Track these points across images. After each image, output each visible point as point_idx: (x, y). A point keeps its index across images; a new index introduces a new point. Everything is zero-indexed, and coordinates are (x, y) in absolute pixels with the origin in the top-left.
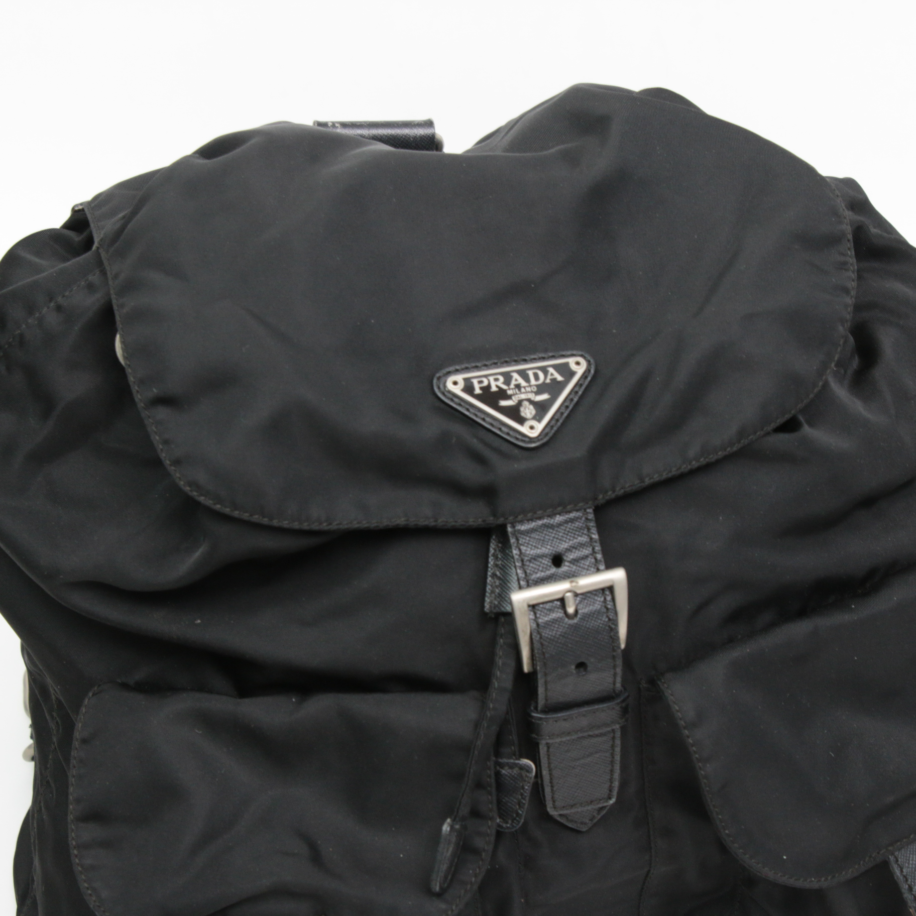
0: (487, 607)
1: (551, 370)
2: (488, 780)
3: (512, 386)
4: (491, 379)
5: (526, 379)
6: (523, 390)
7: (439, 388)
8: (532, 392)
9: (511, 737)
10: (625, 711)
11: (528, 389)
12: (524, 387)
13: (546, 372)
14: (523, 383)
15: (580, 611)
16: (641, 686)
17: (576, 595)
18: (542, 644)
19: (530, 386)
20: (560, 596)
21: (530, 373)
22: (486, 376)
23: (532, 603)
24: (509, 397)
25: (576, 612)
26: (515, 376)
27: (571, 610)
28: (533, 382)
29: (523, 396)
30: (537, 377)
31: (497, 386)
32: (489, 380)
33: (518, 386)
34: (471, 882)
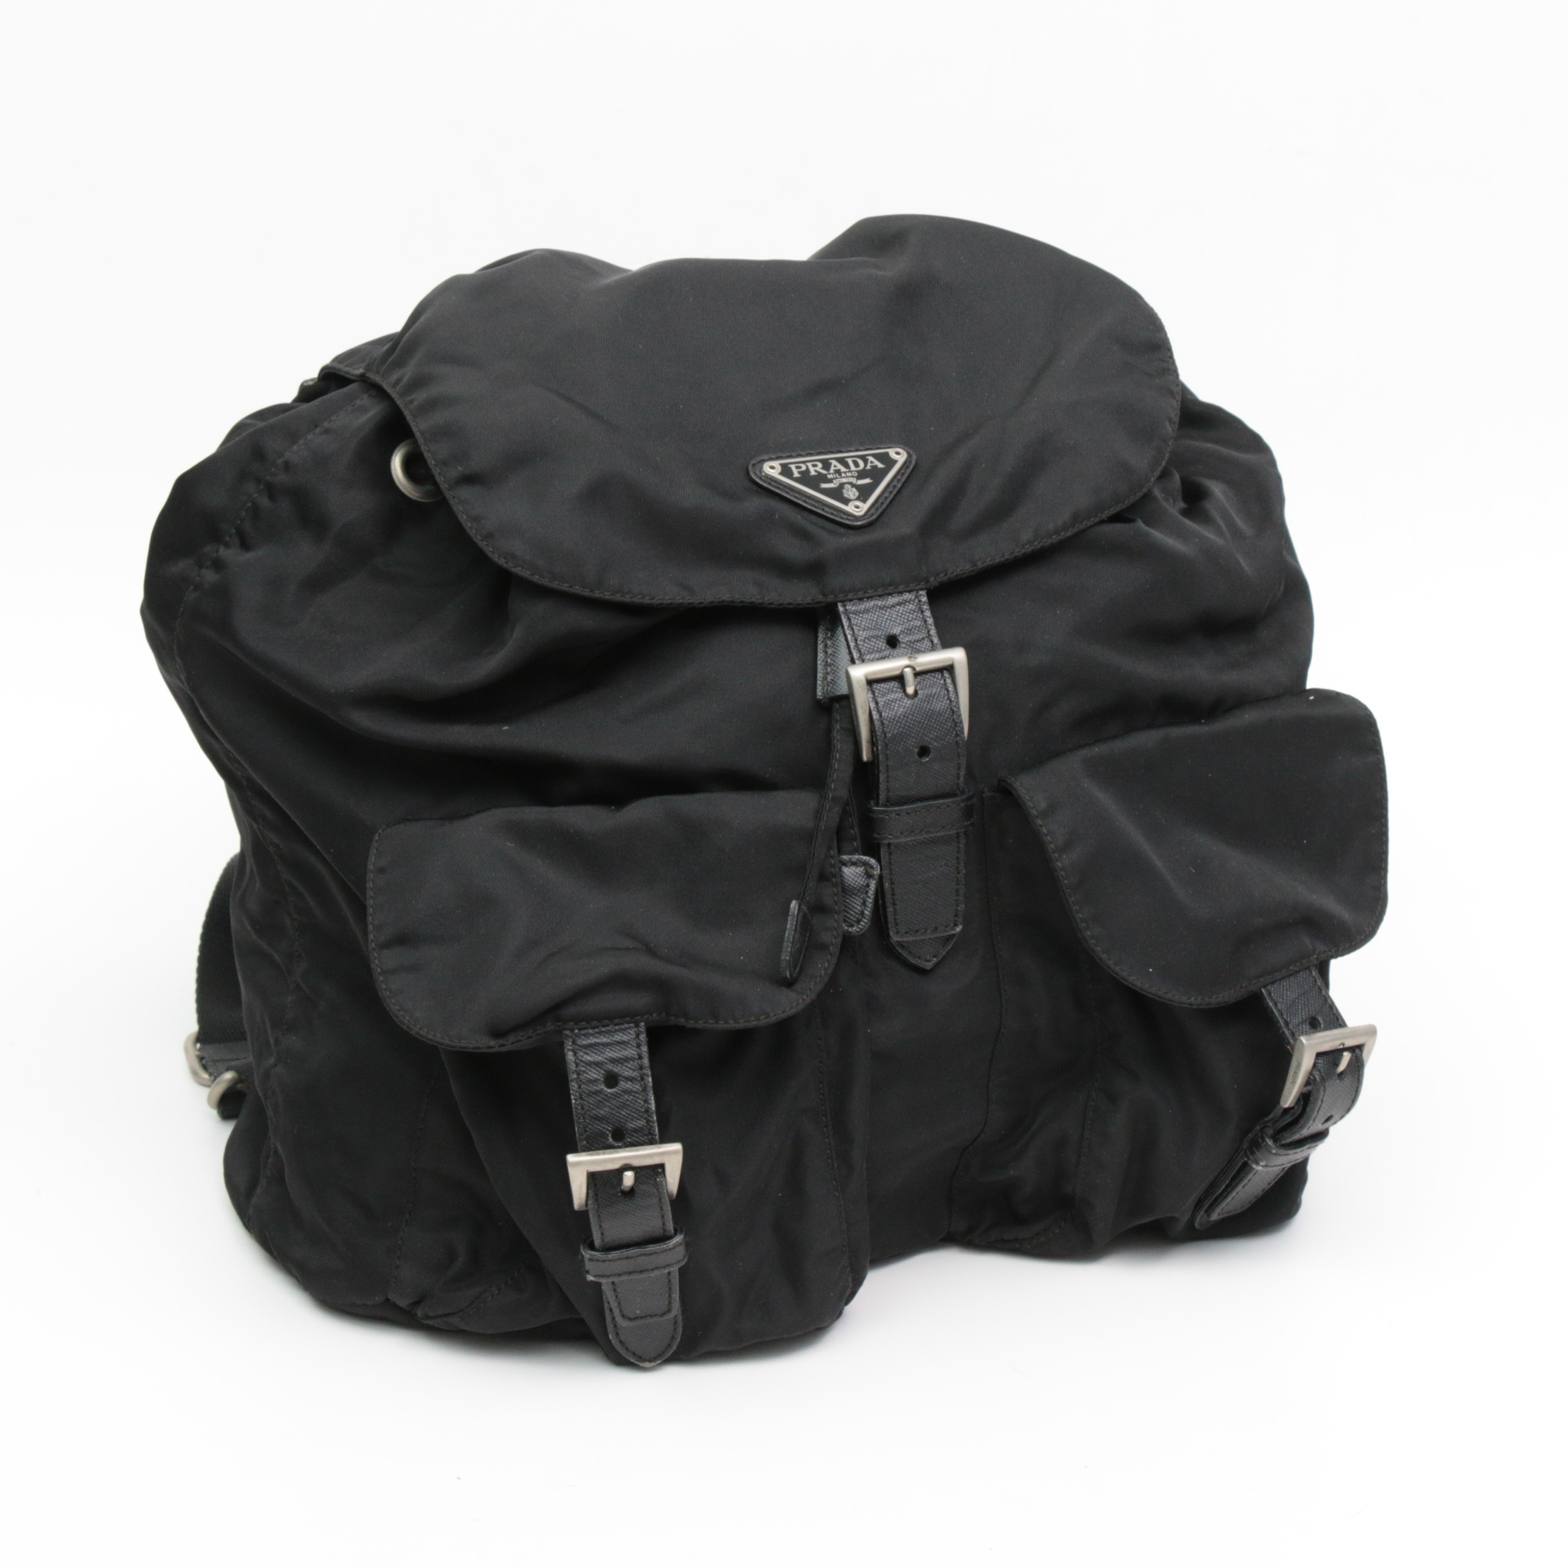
0: (819, 693)
1: (871, 458)
2: (832, 870)
3: (832, 471)
4: (809, 465)
5: (846, 465)
6: (843, 475)
7: (755, 473)
8: (853, 476)
9: (852, 832)
10: (968, 812)
11: (849, 474)
12: (845, 473)
13: (866, 462)
14: (843, 469)
15: (919, 692)
16: (984, 795)
17: (917, 674)
18: (883, 723)
19: (851, 472)
20: (897, 672)
21: (850, 461)
22: (804, 462)
23: (870, 677)
24: (830, 481)
25: (916, 692)
26: (834, 462)
27: (910, 690)
28: (853, 467)
29: (844, 480)
30: (856, 464)
31: (816, 471)
32: (807, 466)
33: (838, 472)
34: (821, 976)
